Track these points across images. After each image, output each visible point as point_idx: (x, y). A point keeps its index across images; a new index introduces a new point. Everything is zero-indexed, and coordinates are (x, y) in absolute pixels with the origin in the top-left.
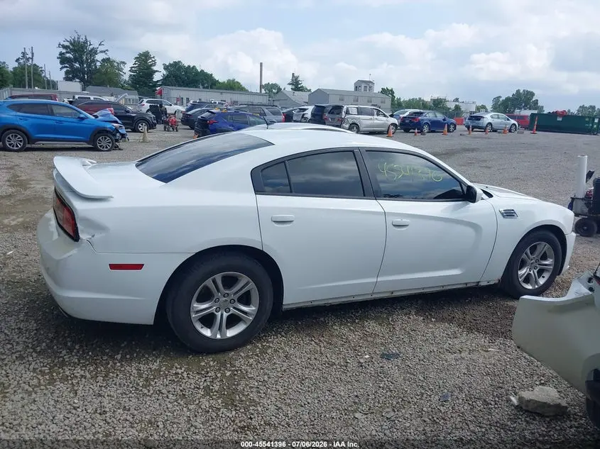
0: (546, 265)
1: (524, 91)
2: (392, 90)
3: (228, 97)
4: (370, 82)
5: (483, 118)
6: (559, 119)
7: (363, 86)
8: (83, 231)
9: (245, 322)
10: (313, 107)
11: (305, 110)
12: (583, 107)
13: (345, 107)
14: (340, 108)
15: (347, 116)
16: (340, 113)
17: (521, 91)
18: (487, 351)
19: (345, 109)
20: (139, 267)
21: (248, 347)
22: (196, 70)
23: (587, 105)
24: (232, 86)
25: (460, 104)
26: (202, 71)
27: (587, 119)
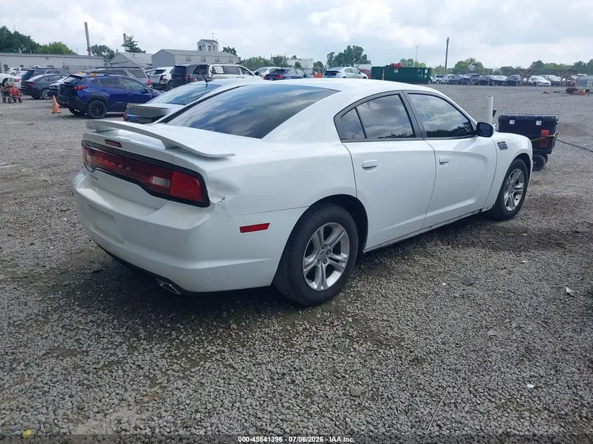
0: (518, 189)
1: (354, 46)
2: (233, 50)
3: (57, 62)
4: (214, 41)
5: (338, 72)
6: (396, 71)
7: (207, 45)
8: (212, 195)
9: (339, 270)
10: (172, 68)
11: (162, 71)
12: (403, 60)
13: (211, 66)
14: (206, 67)
15: (215, 76)
16: (206, 73)
17: (352, 47)
18: (523, 263)
19: (210, 68)
20: (265, 226)
21: (341, 294)
22: (8, 31)
23: (407, 59)
24: (58, 50)
25: (300, 62)
26: (16, 33)
27: (419, 70)
